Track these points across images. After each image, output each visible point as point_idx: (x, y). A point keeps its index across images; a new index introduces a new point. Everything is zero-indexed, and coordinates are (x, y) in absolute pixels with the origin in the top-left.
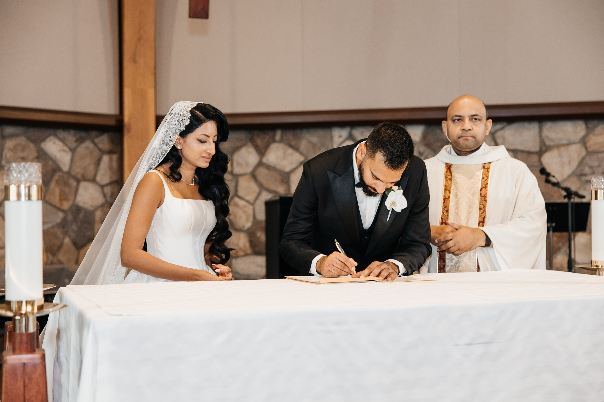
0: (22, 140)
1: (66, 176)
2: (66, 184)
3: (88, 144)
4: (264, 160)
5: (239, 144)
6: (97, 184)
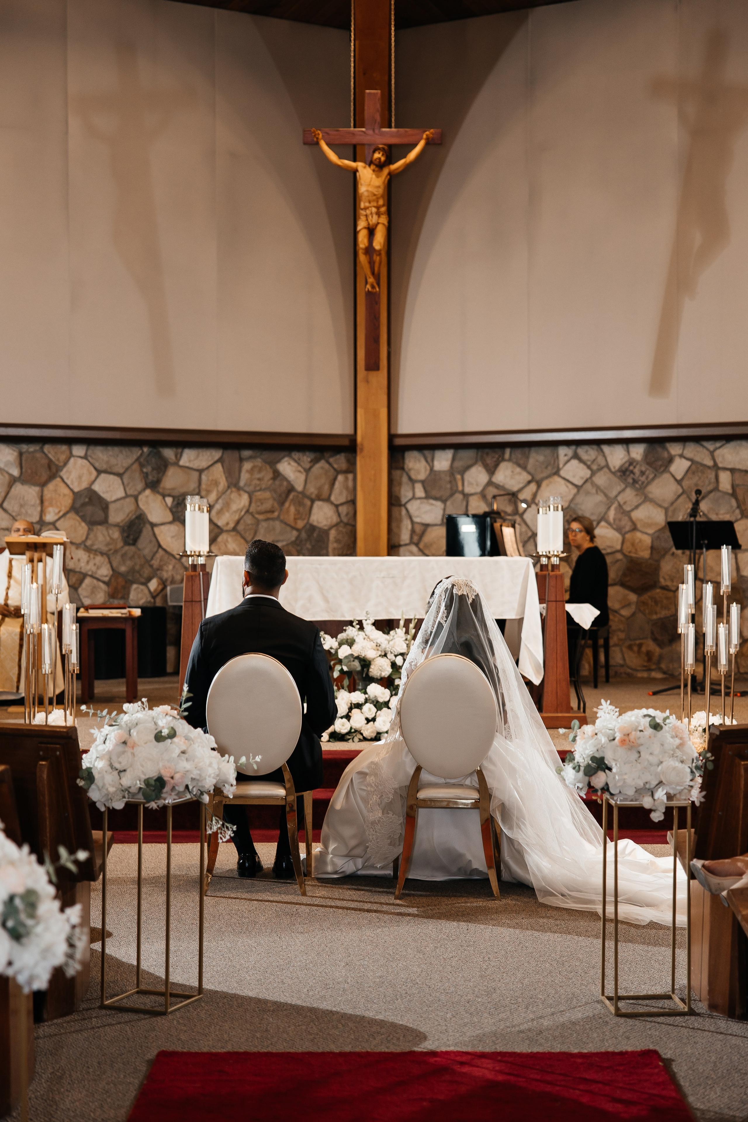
0: (259, 462)
1: (300, 496)
2: (301, 504)
3: (322, 464)
4: (493, 480)
5: (470, 462)
6: (332, 503)
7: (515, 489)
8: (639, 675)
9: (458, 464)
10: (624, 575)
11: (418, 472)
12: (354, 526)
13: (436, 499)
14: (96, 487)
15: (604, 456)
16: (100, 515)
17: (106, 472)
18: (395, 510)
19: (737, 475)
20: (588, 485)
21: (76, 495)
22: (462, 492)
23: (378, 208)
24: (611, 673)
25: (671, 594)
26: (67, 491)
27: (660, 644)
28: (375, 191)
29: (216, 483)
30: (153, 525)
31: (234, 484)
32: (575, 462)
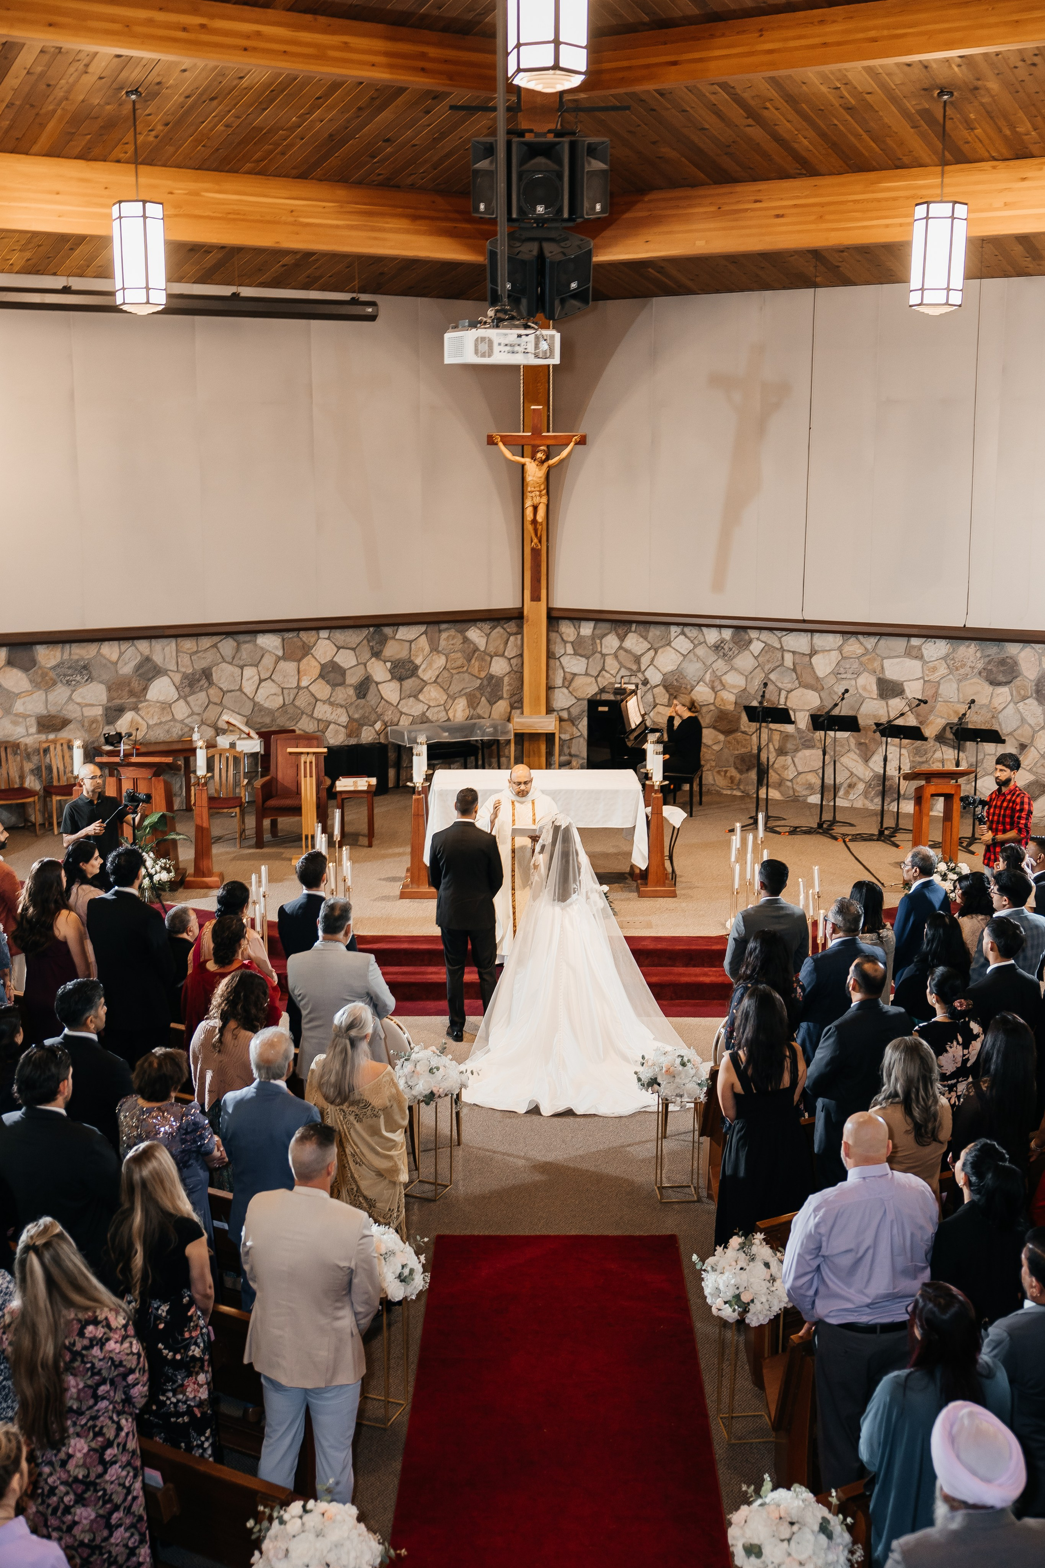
0: (452, 632)
1: (483, 654)
2: (483, 660)
3: (499, 629)
4: (623, 645)
5: (607, 631)
6: (506, 657)
7: (639, 653)
8: (725, 792)
9: (598, 632)
10: (716, 721)
11: (569, 636)
12: (522, 673)
13: (582, 656)
14: (336, 659)
15: (703, 635)
16: (339, 679)
17: (343, 648)
18: (552, 661)
19: (797, 656)
20: (691, 655)
21: (323, 666)
22: (601, 653)
23: (540, 491)
24: (704, 789)
25: (748, 737)
26: (316, 664)
27: (741, 772)
28: (538, 481)
29: (423, 650)
30: (377, 684)
31: (435, 649)
32: (682, 637)
